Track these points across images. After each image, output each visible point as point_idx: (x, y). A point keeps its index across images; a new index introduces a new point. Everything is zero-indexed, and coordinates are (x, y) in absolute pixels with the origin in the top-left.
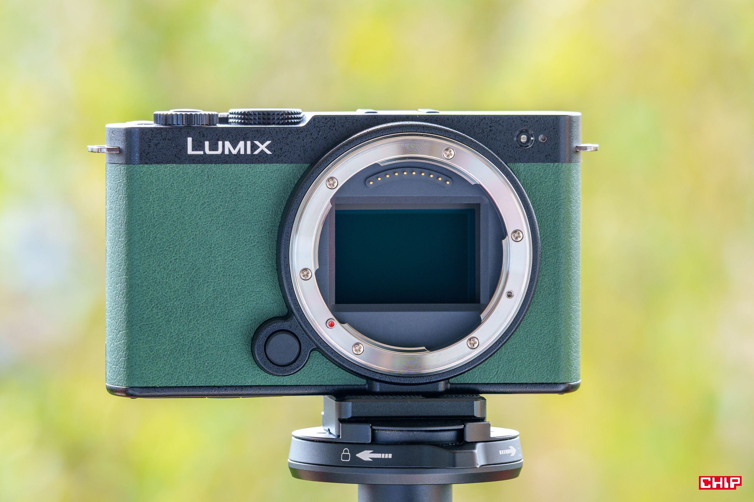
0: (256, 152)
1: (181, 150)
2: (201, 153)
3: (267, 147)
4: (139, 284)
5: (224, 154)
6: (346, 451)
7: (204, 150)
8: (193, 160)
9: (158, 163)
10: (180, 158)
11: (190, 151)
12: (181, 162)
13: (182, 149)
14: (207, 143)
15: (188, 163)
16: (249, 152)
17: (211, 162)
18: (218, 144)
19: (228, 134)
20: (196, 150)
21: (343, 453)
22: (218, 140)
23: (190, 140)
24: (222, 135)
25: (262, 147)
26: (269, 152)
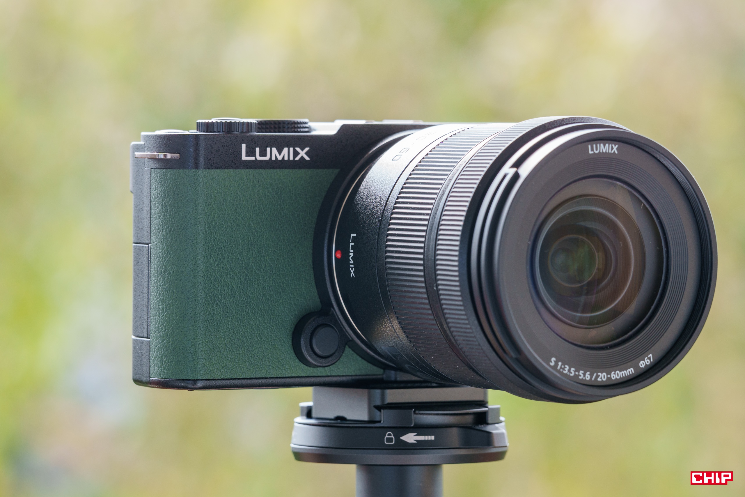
0: (297, 158)
1: (236, 156)
2: (253, 158)
3: (306, 153)
4: (202, 282)
5: (272, 160)
6: (389, 435)
7: (255, 156)
8: (247, 165)
9: (218, 168)
10: (236, 164)
11: (244, 158)
12: (237, 168)
13: (238, 155)
14: (258, 149)
15: (242, 168)
16: (291, 158)
17: (261, 168)
18: (266, 151)
19: (275, 141)
20: (249, 156)
21: (387, 436)
22: (267, 147)
23: (244, 146)
24: (270, 142)
25: (303, 153)
26: (307, 158)
